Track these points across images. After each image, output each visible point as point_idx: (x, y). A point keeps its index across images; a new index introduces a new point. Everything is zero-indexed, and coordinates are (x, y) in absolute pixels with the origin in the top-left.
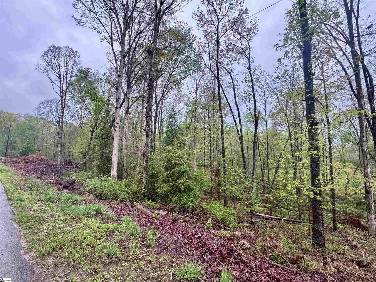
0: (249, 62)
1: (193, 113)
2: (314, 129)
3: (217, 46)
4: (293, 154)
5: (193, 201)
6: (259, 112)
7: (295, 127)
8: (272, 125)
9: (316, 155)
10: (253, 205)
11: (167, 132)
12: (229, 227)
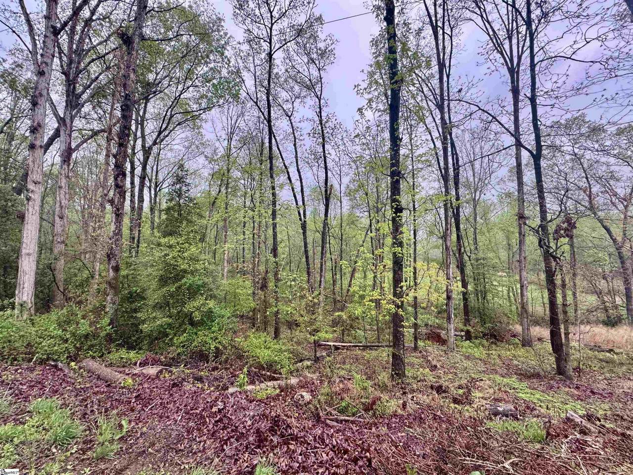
0: (320, 105)
1: (222, 178)
2: (399, 216)
3: (268, 65)
4: (373, 251)
5: (217, 339)
6: (332, 186)
7: (377, 212)
8: (349, 207)
9: (400, 253)
10: (318, 331)
11: (168, 209)
12: (280, 374)
